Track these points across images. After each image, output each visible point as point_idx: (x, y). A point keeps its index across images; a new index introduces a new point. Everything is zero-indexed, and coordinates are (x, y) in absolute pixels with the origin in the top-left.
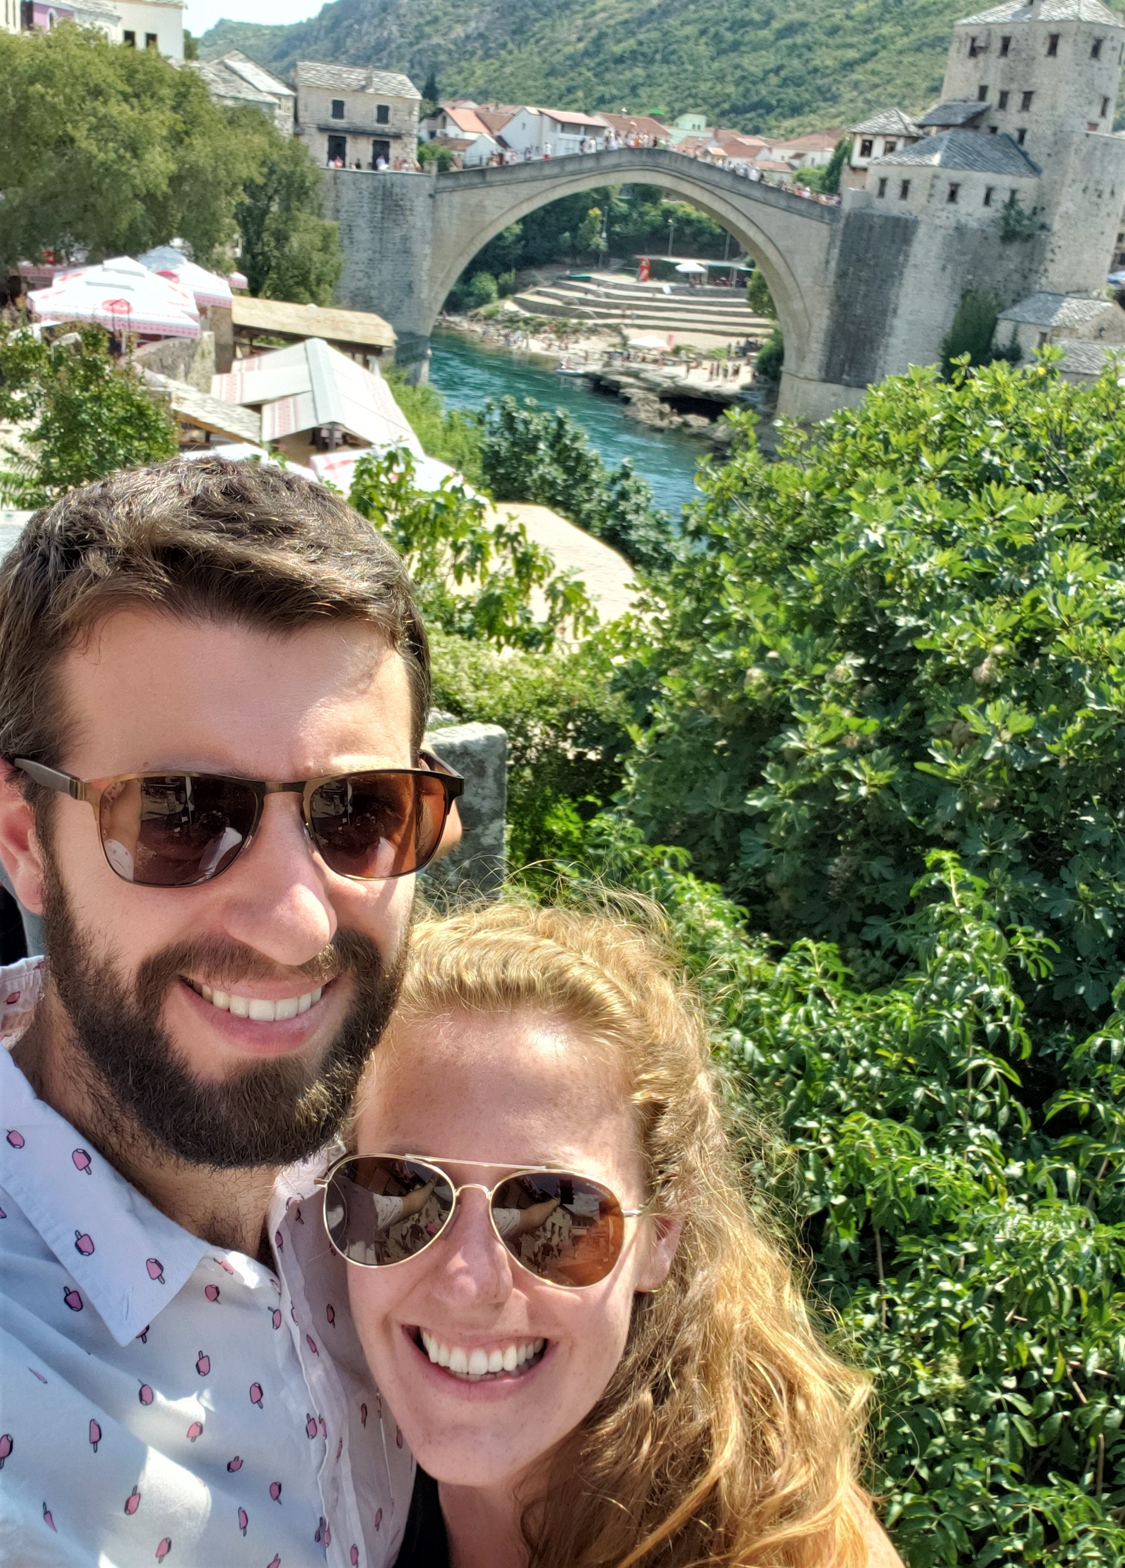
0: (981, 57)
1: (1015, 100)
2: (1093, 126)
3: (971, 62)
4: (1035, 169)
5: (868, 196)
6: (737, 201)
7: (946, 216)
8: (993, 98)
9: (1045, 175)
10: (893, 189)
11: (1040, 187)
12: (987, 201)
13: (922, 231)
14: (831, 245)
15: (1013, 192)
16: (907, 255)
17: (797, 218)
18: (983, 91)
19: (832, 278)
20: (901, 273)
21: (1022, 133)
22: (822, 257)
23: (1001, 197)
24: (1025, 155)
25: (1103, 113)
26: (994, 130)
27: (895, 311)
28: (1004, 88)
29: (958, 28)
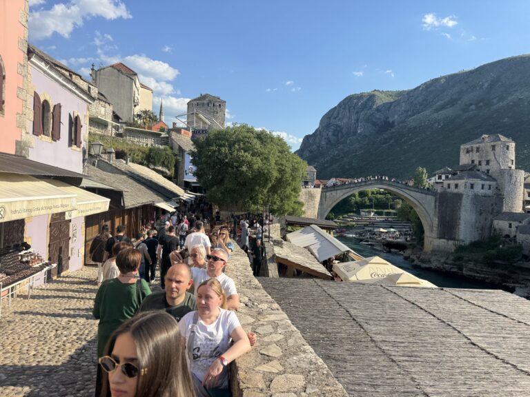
0: (471, 153)
1: (484, 163)
2: (510, 167)
3: (468, 155)
4: (494, 180)
5: (445, 189)
6: (407, 191)
7: (470, 193)
8: (476, 162)
9: (499, 181)
10: (453, 187)
11: (497, 184)
12: (483, 188)
13: (464, 196)
14: (436, 201)
15: (490, 186)
16: (461, 203)
17: (424, 195)
18: (473, 161)
19: (437, 210)
20: (460, 208)
21: (488, 171)
22: (433, 204)
23: (486, 187)
24: (490, 176)
25: (512, 164)
26: (479, 170)
27: (460, 219)
28: (480, 160)
29: (462, 147)
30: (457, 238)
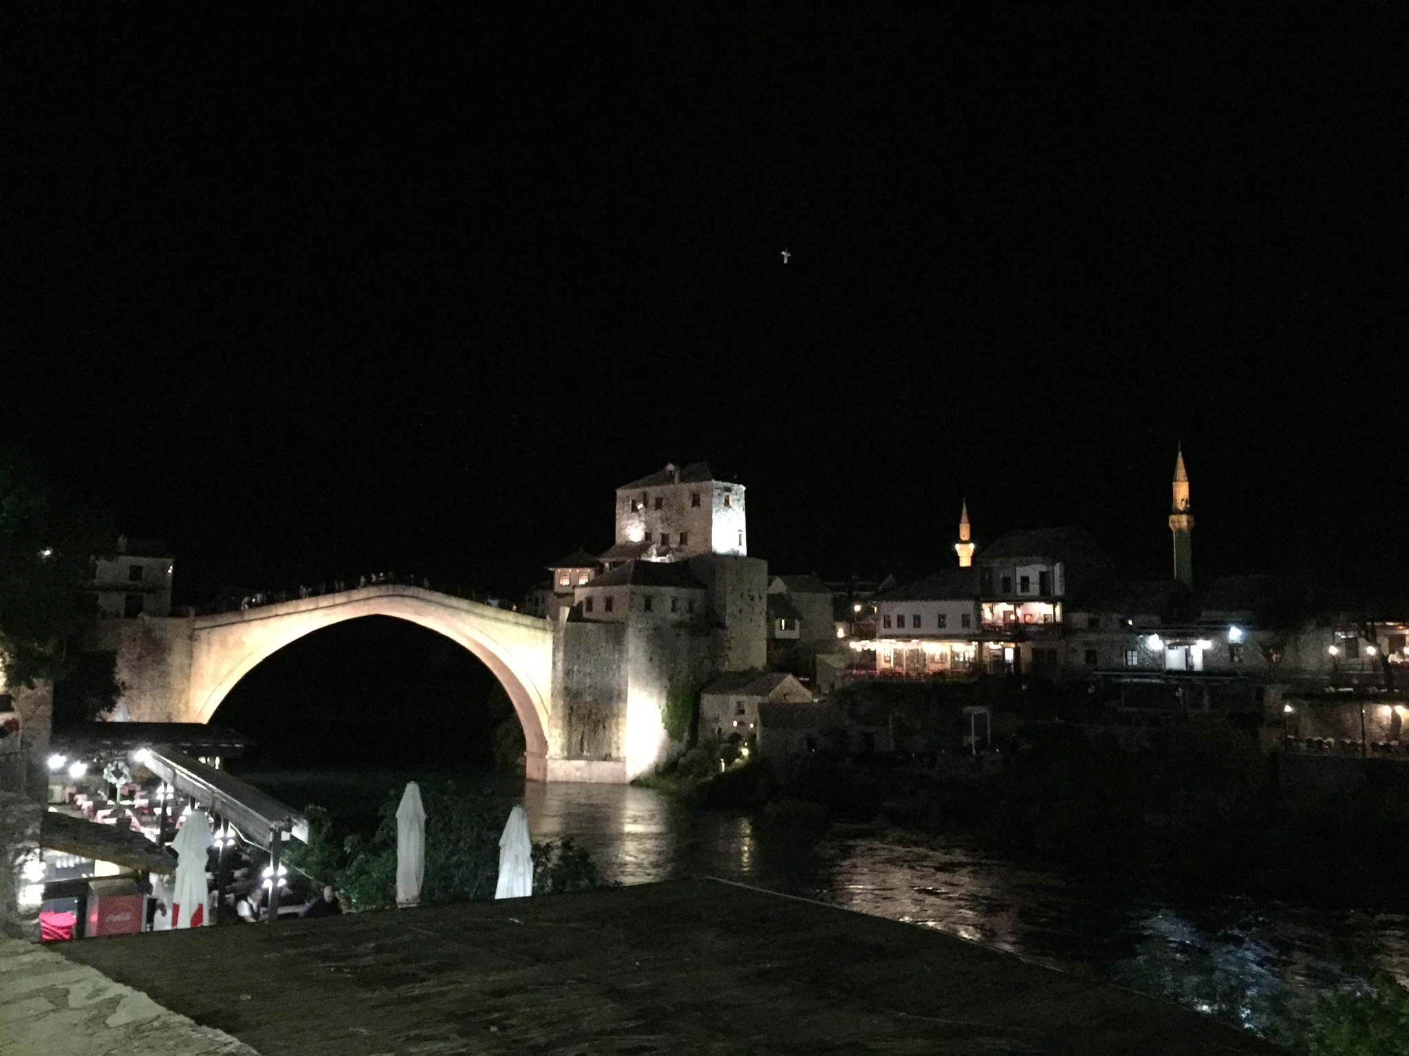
0: (642, 511)
1: (674, 540)
4: (701, 584)
5: (579, 612)
7: (645, 623)
8: (656, 538)
9: (709, 587)
11: (707, 597)
12: (673, 610)
13: (630, 633)
14: (555, 649)
15: (690, 601)
18: (648, 534)
19: (560, 672)
21: (685, 561)
22: (548, 658)
23: (683, 605)
24: (692, 576)
25: (740, 541)
28: (667, 532)
29: (620, 493)
30: (614, 755)
